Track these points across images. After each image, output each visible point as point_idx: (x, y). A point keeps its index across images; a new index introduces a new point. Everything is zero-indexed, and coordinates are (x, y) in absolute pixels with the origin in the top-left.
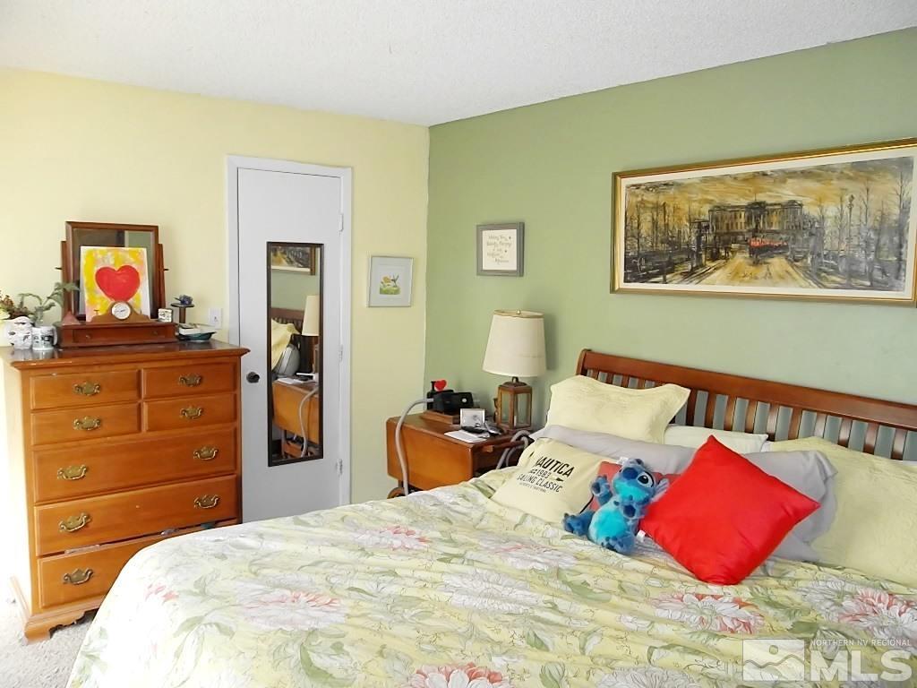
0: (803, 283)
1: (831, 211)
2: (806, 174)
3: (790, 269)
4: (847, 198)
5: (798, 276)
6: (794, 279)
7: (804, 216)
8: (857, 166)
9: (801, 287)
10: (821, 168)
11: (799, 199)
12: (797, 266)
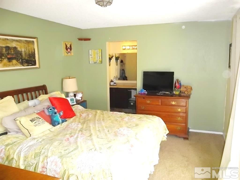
0: (20, 66)
1: (23, 50)
2: (17, 41)
3: (17, 63)
4: (25, 47)
5: (19, 64)
6: (18, 65)
7: (18, 50)
8: (26, 41)
9: (20, 67)
10: (20, 40)
11: (17, 46)
12: (18, 62)
